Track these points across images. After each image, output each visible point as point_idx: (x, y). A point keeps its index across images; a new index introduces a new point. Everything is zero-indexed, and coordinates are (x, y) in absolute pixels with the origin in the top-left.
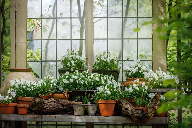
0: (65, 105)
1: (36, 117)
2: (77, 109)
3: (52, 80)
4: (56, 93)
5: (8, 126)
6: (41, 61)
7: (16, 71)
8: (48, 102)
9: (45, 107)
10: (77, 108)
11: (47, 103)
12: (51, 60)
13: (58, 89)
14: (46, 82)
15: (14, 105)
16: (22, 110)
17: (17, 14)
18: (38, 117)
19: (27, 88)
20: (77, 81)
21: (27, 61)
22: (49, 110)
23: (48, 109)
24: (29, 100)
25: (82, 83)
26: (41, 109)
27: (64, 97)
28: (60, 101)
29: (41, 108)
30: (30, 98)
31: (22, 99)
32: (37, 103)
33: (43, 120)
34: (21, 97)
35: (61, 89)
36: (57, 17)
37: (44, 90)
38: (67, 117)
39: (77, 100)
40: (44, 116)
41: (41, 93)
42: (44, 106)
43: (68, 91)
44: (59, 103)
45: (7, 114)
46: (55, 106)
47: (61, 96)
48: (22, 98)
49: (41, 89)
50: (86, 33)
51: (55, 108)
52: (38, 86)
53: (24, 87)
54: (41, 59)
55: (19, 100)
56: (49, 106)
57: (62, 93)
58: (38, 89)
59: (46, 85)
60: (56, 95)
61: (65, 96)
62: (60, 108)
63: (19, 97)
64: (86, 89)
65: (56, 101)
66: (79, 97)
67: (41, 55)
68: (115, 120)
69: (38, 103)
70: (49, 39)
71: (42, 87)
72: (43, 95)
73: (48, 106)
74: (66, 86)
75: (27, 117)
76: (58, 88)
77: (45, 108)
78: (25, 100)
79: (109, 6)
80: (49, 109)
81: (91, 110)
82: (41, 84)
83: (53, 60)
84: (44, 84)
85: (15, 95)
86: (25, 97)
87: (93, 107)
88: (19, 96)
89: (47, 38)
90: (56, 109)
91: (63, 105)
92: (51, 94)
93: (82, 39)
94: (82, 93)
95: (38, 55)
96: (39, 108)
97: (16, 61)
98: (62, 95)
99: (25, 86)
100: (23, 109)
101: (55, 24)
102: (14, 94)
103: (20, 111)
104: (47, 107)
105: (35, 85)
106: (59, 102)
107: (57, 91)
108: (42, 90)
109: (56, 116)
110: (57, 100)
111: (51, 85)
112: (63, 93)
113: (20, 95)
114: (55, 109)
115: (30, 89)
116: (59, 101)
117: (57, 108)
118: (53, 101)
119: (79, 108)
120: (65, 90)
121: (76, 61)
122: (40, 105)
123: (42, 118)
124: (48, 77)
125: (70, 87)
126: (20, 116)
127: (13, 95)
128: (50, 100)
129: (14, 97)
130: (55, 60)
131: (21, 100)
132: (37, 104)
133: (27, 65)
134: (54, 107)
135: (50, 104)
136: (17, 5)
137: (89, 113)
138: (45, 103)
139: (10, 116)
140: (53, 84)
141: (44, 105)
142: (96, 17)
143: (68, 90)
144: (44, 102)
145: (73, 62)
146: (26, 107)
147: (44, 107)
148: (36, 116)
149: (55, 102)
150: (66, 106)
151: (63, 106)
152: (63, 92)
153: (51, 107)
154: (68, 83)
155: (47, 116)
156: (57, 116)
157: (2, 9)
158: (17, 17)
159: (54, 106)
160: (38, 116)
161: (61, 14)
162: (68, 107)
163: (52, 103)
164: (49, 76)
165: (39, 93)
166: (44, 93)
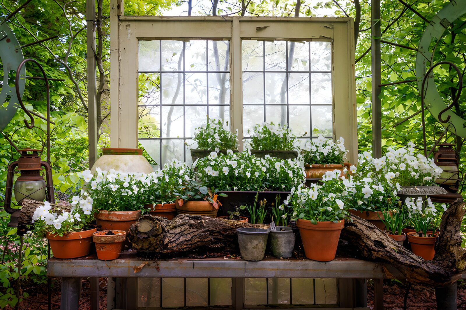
0: (217, 232)
1: (144, 267)
2: (249, 245)
3: (181, 169)
4: (192, 199)
5: (72, 288)
6: (161, 139)
7: (112, 152)
8: (175, 227)
9: (166, 241)
10: (251, 242)
11: (171, 229)
12: (177, 137)
13: (197, 191)
14: (168, 173)
15: (83, 234)
16: (105, 251)
17: (121, 64)
18: (149, 265)
19: (123, 190)
20: (236, 172)
21: (137, 139)
22: (176, 249)
23: (174, 245)
24: (127, 220)
25: (248, 175)
26: (156, 247)
27: (210, 209)
28: (203, 221)
29: (156, 245)
30: (130, 213)
31: (110, 218)
32: (144, 236)
33: (160, 274)
34: (107, 212)
35: (204, 190)
36: (186, 70)
37: (164, 191)
38: (222, 264)
39: (238, 214)
40: (163, 264)
41: (158, 198)
42: (163, 240)
43: (218, 193)
44: (201, 226)
45: (65, 259)
46: (192, 237)
47: (205, 207)
48: (109, 214)
49: (156, 190)
50: (231, 95)
51: (193, 242)
52: (149, 185)
53: (114, 188)
54: (161, 136)
55: (103, 218)
56: (177, 237)
57: (205, 199)
58: (151, 191)
59: (167, 180)
60: (192, 204)
61: (212, 207)
62: (206, 240)
63: (103, 212)
64: (256, 189)
65: (193, 222)
66: (243, 207)
67: (161, 130)
68: (346, 271)
69: (146, 236)
70: (173, 104)
71: (160, 185)
72: (163, 204)
73: (173, 238)
74: (213, 183)
75: (119, 267)
76: (197, 188)
77: (167, 245)
78: (116, 219)
79: (266, 55)
80: (178, 244)
81: (283, 244)
82: (159, 178)
83: (180, 137)
84: (164, 178)
85: (90, 207)
86: (116, 213)
87: (287, 237)
88: (102, 210)
89: (171, 104)
90: (195, 243)
91: (212, 232)
92: (180, 203)
93: (223, 104)
94: (248, 198)
95: (155, 127)
96: (150, 244)
97: (119, 139)
98: (205, 204)
99: (118, 186)
100: (107, 246)
101: (182, 84)
102: (88, 207)
103: (100, 251)
104: (172, 240)
105: (144, 181)
106: (201, 224)
107: (195, 195)
108: (160, 192)
109: (194, 261)
110: (195, 218)
111: (180, 181)
112: (208, 200)
113: (105, 206)
114: (191, 244)
115: (130, 193)
116: (201, 222)
117: (198, 242)
118: (187, 223)
119: (255, 242)
120: (211, 192)
121: (223, 135)
122: (152, 239)
123: (158, 269)
124: (172, 164)
125: (219, 184)
126: (100, 263)
127: (84, 208)
128: (178, 221)
129: (87, 213)
130: (183, 137)
131: (106, 219)
132: (144, 238)
133: (138, 145)
134: (189, 240)
135: (178, 230)
136: (121, 50)
137: (277, 251)
138: (166, 229)
139: (72, 265)
140: (184, 177)
141: (164, 236)
142: (247, 70)
143: (217, 191)
144: (163, 229)
145: (217, 137)
146: (116, 241)
147: (163, 242)
148: (143, 265)
149: (191, 226)
150: (219, 232)
151: (210, 234)
152: (208, 198)
153: (182, 239)
154: (217, 176)
155: (172, 263)
156: (198, 263)
157: (98, 57)
158: (121, 69)
159: (189, 236)
160: (147, 262)
161: (192, 66)
162: (223, 234)
163: (183, 228)
164: (175, 162)
165: (152, 200)
166: (166, 198)
